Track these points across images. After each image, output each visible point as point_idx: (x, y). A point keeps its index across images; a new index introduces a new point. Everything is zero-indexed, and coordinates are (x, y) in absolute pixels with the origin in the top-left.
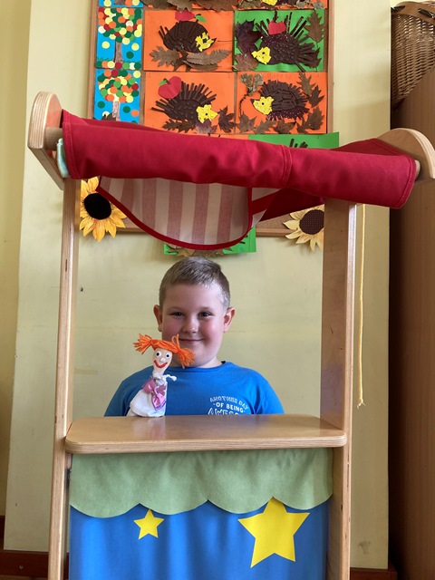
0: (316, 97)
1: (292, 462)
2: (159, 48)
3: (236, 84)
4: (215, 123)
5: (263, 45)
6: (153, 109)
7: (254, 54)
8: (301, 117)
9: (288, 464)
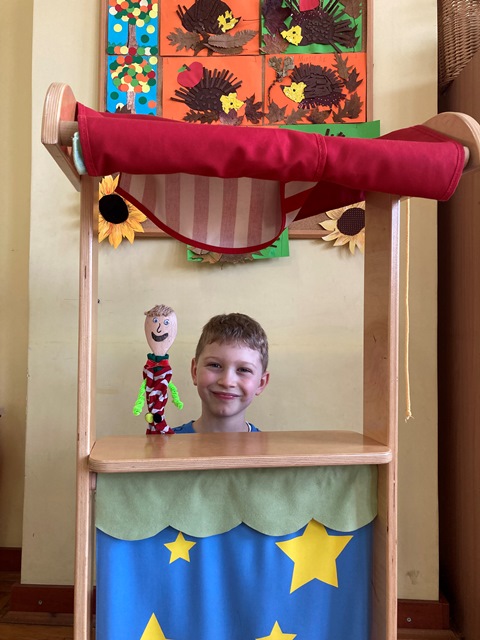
0: (353, 81)
1: (333, 481)
2: (177, 30)
3: (264, 68)
4: (241, 113)
5: (293, 24)
6: (172, 99)
7: (284, 34)
8: (337, 104)
9: (329, 483)
